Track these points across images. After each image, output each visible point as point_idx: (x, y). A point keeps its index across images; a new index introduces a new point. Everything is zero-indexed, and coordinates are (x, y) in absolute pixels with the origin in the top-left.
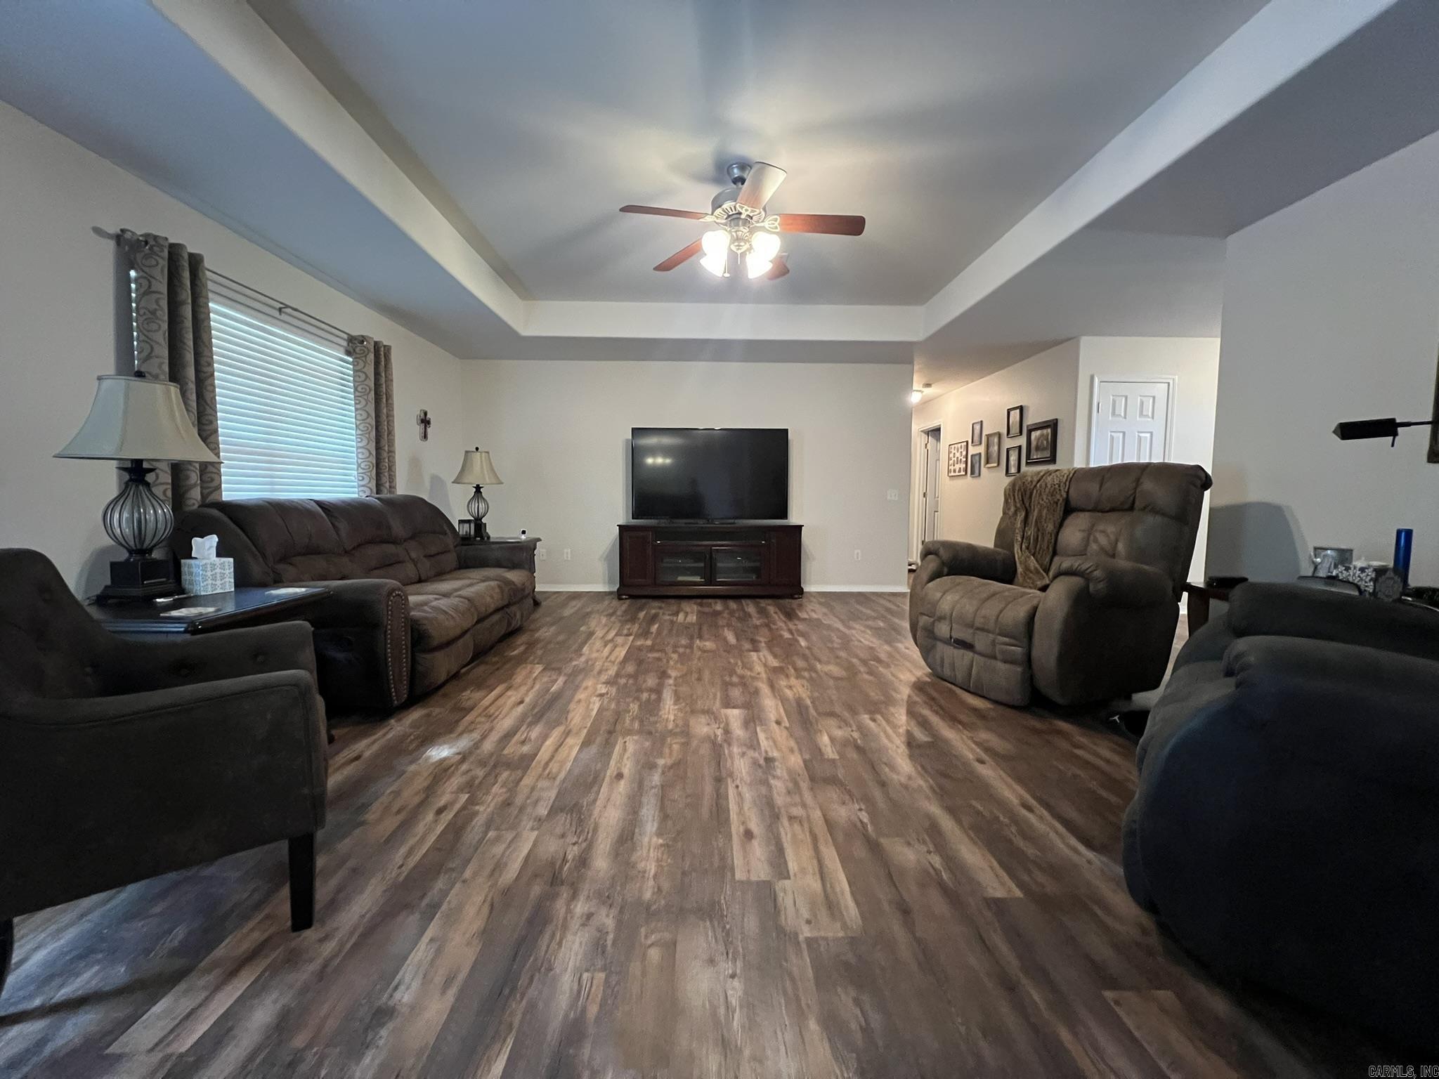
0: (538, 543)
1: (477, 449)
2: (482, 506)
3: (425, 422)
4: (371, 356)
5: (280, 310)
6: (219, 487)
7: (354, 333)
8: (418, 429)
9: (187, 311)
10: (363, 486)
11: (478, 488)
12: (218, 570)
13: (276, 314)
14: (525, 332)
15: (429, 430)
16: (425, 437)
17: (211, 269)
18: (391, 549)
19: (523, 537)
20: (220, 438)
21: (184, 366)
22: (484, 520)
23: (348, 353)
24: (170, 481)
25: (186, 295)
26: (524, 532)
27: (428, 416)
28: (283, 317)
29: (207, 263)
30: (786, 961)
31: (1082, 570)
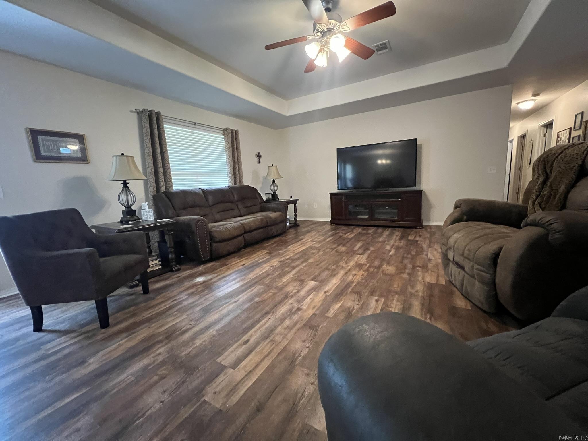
0: (298, 201)
1: (272, 165)
2: (275, 187)
3: (259, 156)
4: (230, 135)
5: (195, 124)
6: (172, 186)
7: (224, 128)
8: (256, 159)
9: (156, 131)
10: (230, 182)
11: (274, 180)
12: (148, 213)
13: (194, 126)
14: (288, 114)
15: (261, 160)
16: (259, 162)
17: (164, 115)
18: (229, 205)
19: (291, 199)
20: (171, 170)
21: (156, 149)
22: (276, 193)
23: (223, 135)
24: (155, 185)
25: (155, 126)
26: (291, 197)
27: (260, 154)
28: (196, 126)
29: (162, 114)
30: (184, 407)
31: (543, 222)
